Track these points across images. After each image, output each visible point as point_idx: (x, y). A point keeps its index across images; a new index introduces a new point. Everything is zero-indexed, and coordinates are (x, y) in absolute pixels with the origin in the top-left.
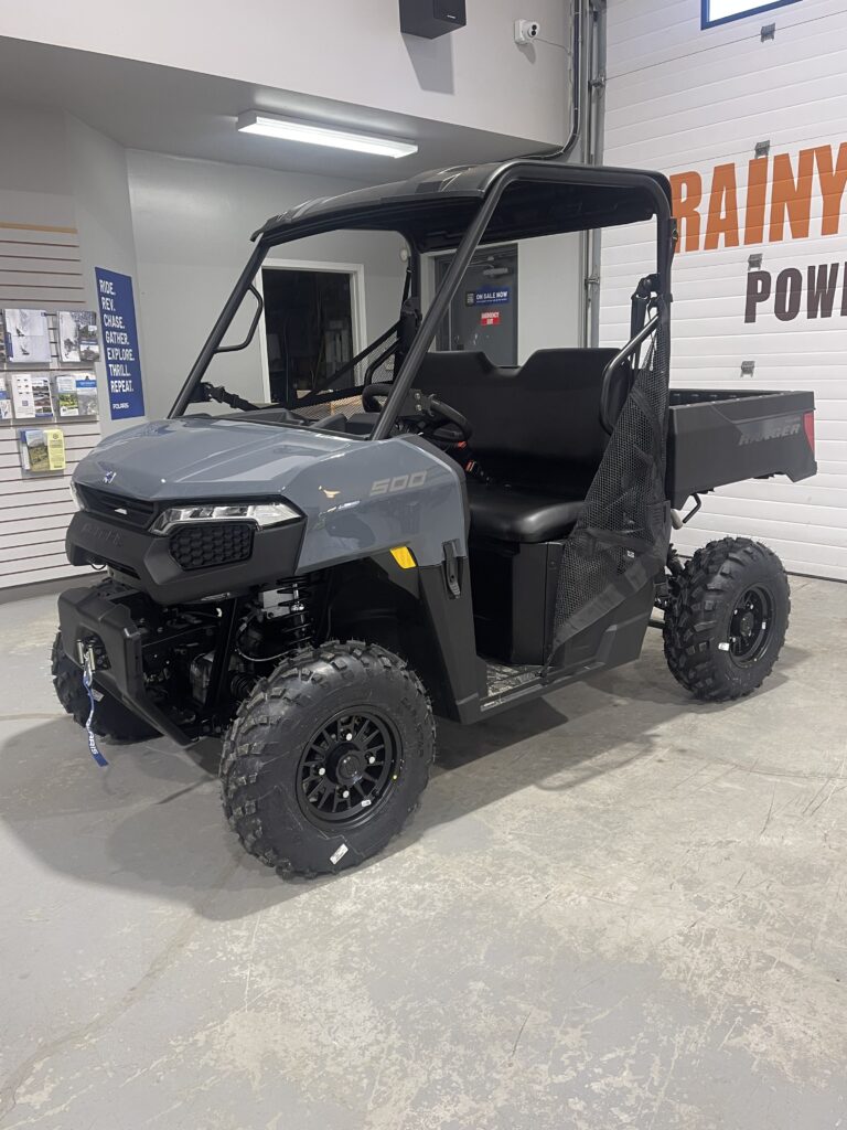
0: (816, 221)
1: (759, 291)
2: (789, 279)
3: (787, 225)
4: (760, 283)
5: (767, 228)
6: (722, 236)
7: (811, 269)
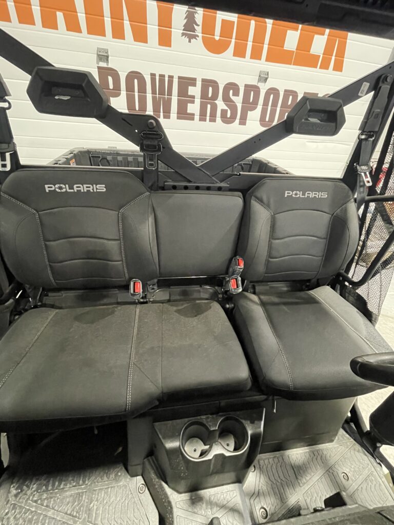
0: (153, 29)
1: (111, 87)
2: (136, 81)
3: (127, 23)
4: (110, 79)
5: (108, 21)
6: (60, 15)
7: (153, 76)
